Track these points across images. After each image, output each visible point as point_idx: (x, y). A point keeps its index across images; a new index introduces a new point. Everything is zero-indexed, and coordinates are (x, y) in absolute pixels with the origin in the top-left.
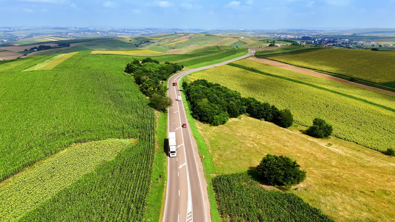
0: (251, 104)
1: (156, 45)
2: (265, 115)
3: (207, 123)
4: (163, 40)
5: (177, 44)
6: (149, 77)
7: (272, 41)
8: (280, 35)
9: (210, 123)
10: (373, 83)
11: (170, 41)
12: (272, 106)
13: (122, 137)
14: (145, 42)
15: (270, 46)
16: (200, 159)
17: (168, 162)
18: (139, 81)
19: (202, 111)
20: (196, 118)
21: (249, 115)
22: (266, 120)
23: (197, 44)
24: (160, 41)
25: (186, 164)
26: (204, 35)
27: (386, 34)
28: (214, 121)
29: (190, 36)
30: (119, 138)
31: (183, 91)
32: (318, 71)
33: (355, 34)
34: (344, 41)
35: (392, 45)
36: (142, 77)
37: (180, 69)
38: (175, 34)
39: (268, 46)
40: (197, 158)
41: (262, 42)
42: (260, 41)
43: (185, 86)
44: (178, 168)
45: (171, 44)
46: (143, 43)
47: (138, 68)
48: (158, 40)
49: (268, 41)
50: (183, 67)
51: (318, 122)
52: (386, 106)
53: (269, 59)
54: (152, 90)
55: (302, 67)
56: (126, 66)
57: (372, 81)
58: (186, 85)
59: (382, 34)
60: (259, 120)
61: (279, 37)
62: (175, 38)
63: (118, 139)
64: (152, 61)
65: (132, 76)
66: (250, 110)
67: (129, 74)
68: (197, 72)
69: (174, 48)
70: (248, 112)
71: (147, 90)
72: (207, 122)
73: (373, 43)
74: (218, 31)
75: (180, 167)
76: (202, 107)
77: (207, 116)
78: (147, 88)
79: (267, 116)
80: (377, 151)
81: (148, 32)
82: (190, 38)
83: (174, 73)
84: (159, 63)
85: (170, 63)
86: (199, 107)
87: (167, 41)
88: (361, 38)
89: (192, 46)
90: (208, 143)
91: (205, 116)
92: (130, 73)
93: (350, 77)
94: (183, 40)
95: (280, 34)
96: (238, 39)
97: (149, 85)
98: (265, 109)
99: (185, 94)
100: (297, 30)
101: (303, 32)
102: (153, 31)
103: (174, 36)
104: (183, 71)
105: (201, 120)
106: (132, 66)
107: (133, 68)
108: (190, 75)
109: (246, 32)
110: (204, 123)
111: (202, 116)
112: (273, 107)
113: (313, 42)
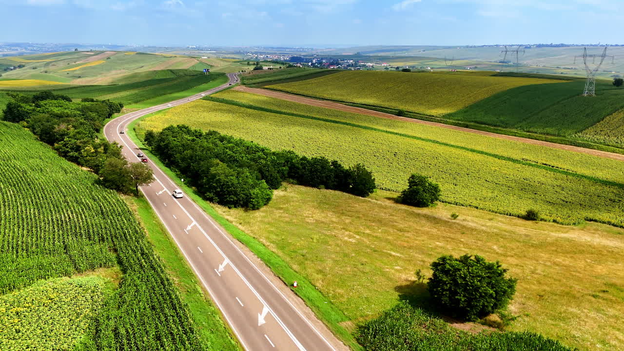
0: (294, 161)
1: (41, 72)
2: (325, 180)
3: (235, 207)
4: (53, 63)
5: (85, 69)
6: (73, 126)
7: (256, 63)
8: (256, 56)
9: (242, 206)
10: (430, 116)
11: (69, 64)
12: (333, 163)
13: (71, 269)
14: (15, 68)
15: (255, 69)
16: (288, 290)
17: (221, 313)
18: (48, 136)
19: (224, 185)
20: (211, 200)
21: (295, 182)
22: (327, 188)
23: (124, 69)
24: (47, 64)
25: (266, 309)
26: (132, 54)
27: (396, 52)
28: (254, 200)
29: (106, 56)
30: (67, 274)
31: (147, 150)
32: (347, 104)
33: (358, 53)
34: (347, 62)
35: (407, 67)
36: (56, 126)
37: (118, 111)
38: (74, 54)
39: (253, 69)
40: (280, 289)
41: (238, 64)
42: (235, 62)
43: (151, 139)
44: (259, 325)
45: (71, 69)
46: (12, 70)
47: (34, 110)
48: (42, 63)
49: (248, 63)
50: (121, 106)
51: (416, 182)
52: (466, 147)
53: (267, 89)
54: (93, 150)
55: (322, 99)
56: (5, 107)
57: (428, 114)
58: (152, 137)
59: (393, 53)
60: (315, 190)
61: (257, 58)
62: (78, 59)
63: (67, 278)
64: (55, 98)
65: (24, 127)
66: (293, 173)
67: (16, 124)
68: (152, 113)
69: (80, 77)
70: (290, 176)
71: (80, 153)
72: (235, 204)
73: (385, 65)
74: (155, 48)
75: (261, 320)
76: (222, 177)
77: (236, 194)
78: (78, 149)
79: (327, 180)
80: (510, 215)
81: (17, 50)
82: (109, 58)
83: (109, 118)
84: (71, 101)
85: (95, 100)
86: (214, 176)
87: (61, 65)
88: (369, 59)
89: (113, 72)
90: (273, 248)
91: (229, 193)
92: (18, 122)
93: (397, 110)
94: (95, 62)
95: (256, 53)
96: (198, 60)
97: (81, 142)
98: (322, 167)
99: (156, 155)
100: (278, 48)
101: (287, 51)
102: (26, 49)
103: (76, 56)
104: (124, 113)
105: (223, 202)
106: (21, 107)
107: (24, 111)
108: (142, 119)
109: (202, 50)
110: (230, 208)
111: (225, 195)
112: (335, 163)
113: (310, 64)
